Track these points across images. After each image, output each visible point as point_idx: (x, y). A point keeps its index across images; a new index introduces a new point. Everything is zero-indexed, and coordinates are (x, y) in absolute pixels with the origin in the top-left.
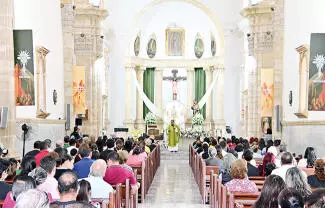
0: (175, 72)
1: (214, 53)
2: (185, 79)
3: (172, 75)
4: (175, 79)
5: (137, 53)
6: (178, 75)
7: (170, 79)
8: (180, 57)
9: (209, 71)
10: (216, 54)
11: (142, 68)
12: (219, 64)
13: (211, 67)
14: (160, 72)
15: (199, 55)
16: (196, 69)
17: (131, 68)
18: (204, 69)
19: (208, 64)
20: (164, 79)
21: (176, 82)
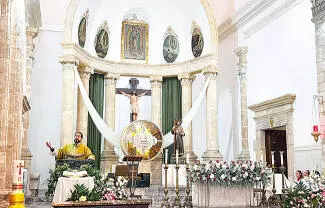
0: (134, 82)
1: (197, 53)
3: (129, 86)
5: (82, 43)
6: (139, 87)
7: (126, 91)
8: (143, 62)
9: (187, 81)
10: (204, 53)
11: (87, 70)
12: (210, 66)
13: (192, 74)
14: (113, 81)
15: (170, 58)
16: (165, 79)
17: (72, 63)
18: (179, 78)
19: (186, 70)
20: (119, 91)
21: (136, 97)
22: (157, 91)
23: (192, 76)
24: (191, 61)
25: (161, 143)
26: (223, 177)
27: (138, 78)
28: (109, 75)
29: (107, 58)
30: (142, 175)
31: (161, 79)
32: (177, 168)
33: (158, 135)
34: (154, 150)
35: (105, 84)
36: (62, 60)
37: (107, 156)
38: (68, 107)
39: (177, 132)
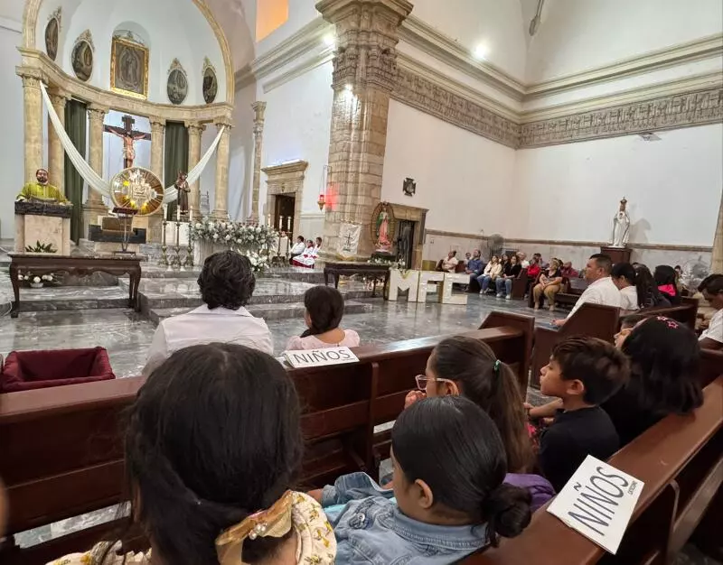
0: (128, 121)
1: (210, 98)
2: (147, 137)
3: (122, 125)
5: (52, 54)
6: (134, 127)
7: (118, 130)
8: (141, 97)
9: (196, 130)
10: (217, 100)
11: (62, 93)
12: (224, 117)
13: (201, 122)
14: (99, 115)
15: (176, 98)
16: (170, 125)
17: (38, 79)
18: (186, 125)
19: (194, 117)
20: (108, 129)
21: (131, 139)
22: (159, 137)
23: (202, 126)
24: (202, 107)
25: (161, 198)
26: (228, 237)
27: (133, 117)
28: (94, 106)
29: (91, 82)
30: (136, 231)
31: (164, 123)
32: (178, 225)
33: (158, 188)
34: (154, 205)
35: (87, 116)
36: (22, 72)
37: (92, 206)
38: (33, 138)
39: (181, 187)
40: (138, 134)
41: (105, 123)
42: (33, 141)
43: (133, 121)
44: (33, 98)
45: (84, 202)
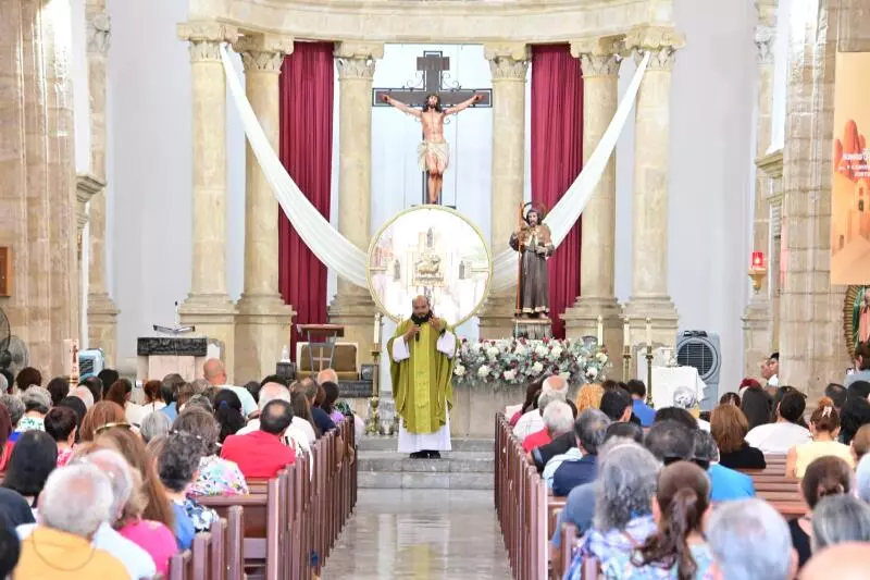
0: (434, 65)
2: (482, 99)
3: (415, 80)
4: (433, 99)
6: (449, 81)
9: (599, 64)
11: (271, 44)
12: (644, 27)
13: (608, 42)
14: (362, 66)
17: (216, 42)
18: (574, 53)
19: (592, 29)
20: (383, 98)
21: (438, 116)
27: (447, 51)
28: (347, 48)
31: (520, 53)
35: (336, 75)
36: (189, 33)
37: (345, 310)
38: (207, 174)
39: (527, 243)
40: (458, 96)
41: (374, 85)
42: (206, 181)
43: (444, 63)
44: (208, 86)
45: (330, 299)
